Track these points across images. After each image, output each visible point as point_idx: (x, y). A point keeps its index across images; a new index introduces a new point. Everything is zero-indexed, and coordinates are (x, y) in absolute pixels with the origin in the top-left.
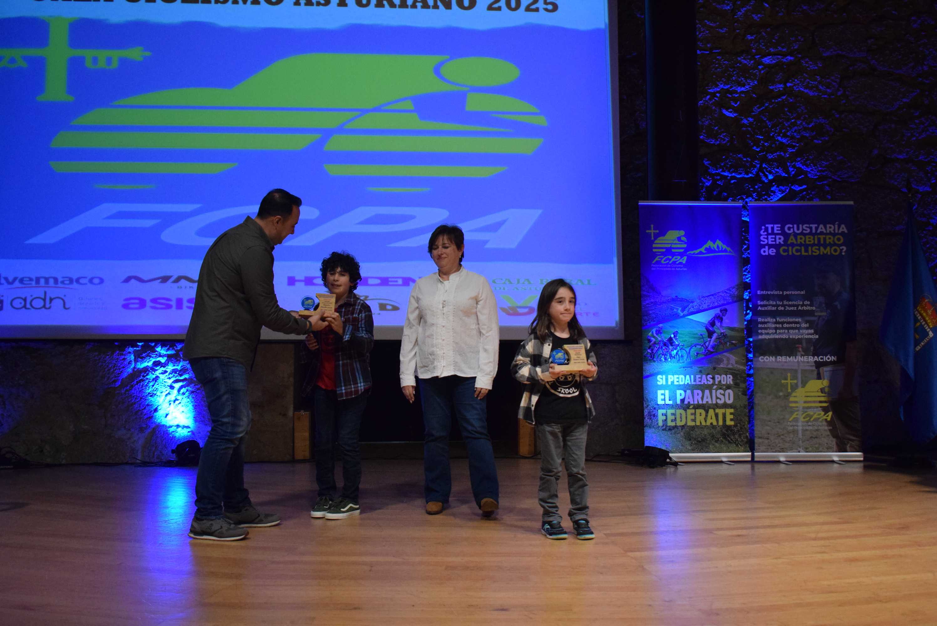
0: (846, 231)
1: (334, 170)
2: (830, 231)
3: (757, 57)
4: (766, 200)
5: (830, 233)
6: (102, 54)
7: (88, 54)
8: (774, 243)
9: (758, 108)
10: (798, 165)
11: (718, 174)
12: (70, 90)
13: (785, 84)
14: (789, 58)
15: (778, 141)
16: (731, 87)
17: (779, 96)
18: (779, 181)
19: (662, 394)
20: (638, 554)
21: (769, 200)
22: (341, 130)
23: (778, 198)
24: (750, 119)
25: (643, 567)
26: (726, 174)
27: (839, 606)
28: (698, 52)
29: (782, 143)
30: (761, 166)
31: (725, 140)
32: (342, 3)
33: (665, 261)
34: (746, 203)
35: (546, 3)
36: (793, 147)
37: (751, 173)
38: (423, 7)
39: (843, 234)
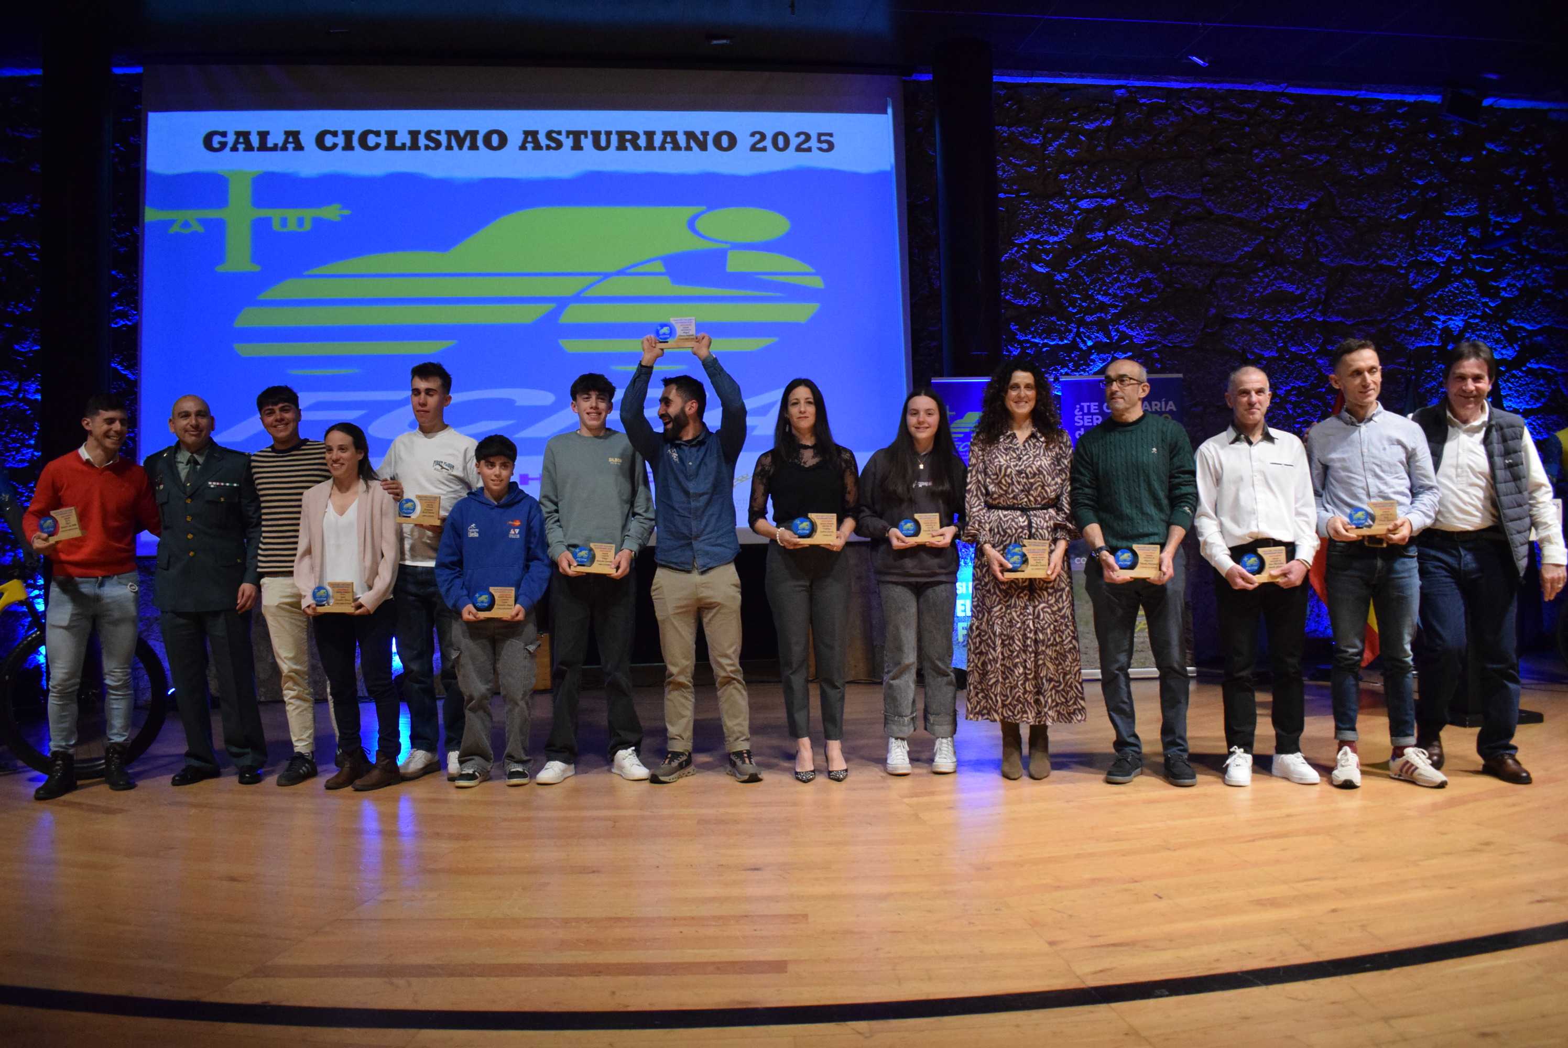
0: (1175, 409)
1: (572, 346)
2: (1156, 409)
3: (1071, 200)
4: (1084, 370)
5: (1156, 412)
6: (292, 215)
7: (276, 215)
8: (1091, 424)
9: (1075, 261)
10: (1123, 328)
11: (1028, 341)
12: (256, 257)
13: (1105, 233)
14: (1109, 200)
15: (1098, 300)
16: (1042, 237)
17: (1099, 247)
18: (1099, 347)
19: (962, 605)
20: (915, 800)
21: (1088, 372)
22: (578, 298)
23: (1098, 368)
24: (1066, 275)
25: (916, 816)
26: (1037, 341)
27: (1124, 855)
28: (1001, 195)
29: (1101, 302)
30: (1078, 330)
31: (1035, 300)
32: (577, 146)
33: (963, 448)
34: (1061, 374)
35: (820, 141)
36: (1116, 307)
37: (1067, 339)
38: (673, 149)
39: (1171, 412)
